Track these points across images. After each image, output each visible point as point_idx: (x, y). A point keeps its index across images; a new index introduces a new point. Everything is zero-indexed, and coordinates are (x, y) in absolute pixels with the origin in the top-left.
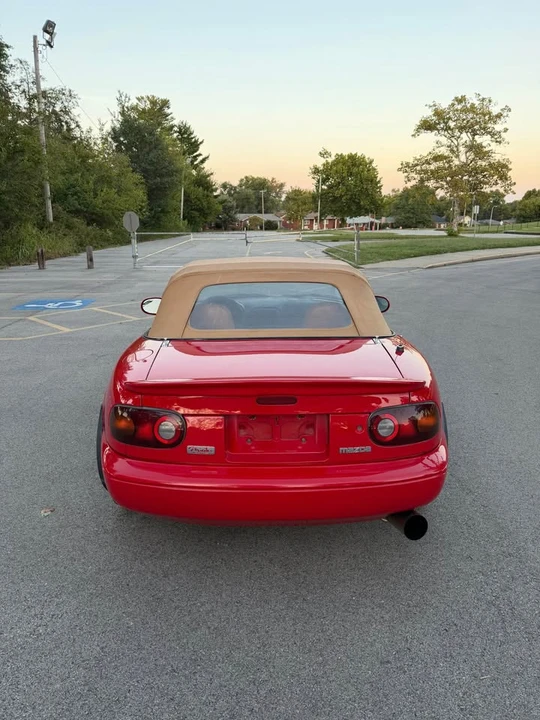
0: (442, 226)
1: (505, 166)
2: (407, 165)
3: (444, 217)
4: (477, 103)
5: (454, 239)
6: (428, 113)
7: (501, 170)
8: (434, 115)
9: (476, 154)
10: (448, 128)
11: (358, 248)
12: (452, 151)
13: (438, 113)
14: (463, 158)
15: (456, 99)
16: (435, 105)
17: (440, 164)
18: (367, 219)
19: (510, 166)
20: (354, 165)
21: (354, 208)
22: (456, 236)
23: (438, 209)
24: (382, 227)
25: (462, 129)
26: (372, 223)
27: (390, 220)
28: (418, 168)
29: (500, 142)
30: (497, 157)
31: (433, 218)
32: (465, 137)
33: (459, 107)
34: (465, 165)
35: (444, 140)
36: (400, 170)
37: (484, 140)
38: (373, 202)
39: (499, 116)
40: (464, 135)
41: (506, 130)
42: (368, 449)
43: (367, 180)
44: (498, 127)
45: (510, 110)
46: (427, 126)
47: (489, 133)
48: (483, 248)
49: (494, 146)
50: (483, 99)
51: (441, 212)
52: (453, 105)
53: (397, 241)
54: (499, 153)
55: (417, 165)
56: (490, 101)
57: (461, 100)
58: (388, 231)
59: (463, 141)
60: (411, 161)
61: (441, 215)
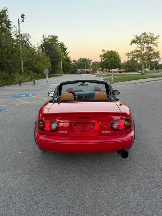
0: (140, 71)
1: (158, 53)
3: (140, 69)
4: (149, 35)
6: (134, 38)
7: (157, 54)
9: (149, 50)
10: (140, 42)
11: (113, 78)
12: (142, 49)
13: (137, 38)
14: (145, 51)
15: (143, 34)
16: (136, 36)
17: (138, 53)
18: (117, 70)
19: (160, 53)
20: (112, 54)
21: (112, 66)
22: (143, 74)
23: (138, 66)
24: (121, 72)
25: (145, 42)
26: (118, 71)
27: (124, 70)
28: (132, 54)
29: (156, 46)
30: (155, 51)
31: (137, 69)
32: (146, 45)
33: (144, 36)
34: (146, 53)
35: (139, 46)
36: (126, 55)
37: (151, 45)
38: (118, 65)
39: (156, 38)
41: (158, 42)
42: (110, 132)
43: (116, 58)
44: (156, 42)
45: (159, 36)
46: (134, 42)
47: (153, 43)
48: (152, 78)
49: (154, 47)
50: (151, 33)
51: (139, 67)
52: (142, 35)
53: (126, 76)
54: (156, 49)
55: (131, 53)
56: (153, 34)
57: (144, 34)
58: (123, 73)
59: (145, 46)
60: (129, 52)
61: (139, 68)
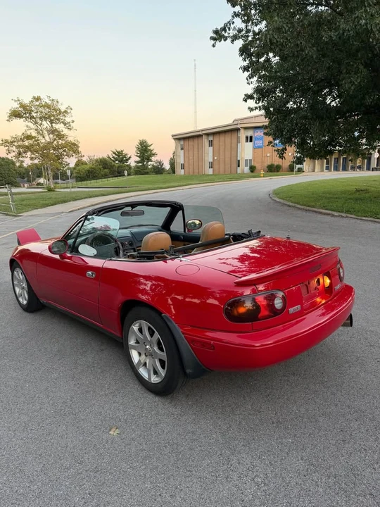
0: (26, 185)
1: (74, 145)
2: (7, 141)
3: (26, 179)
4: (48, 101)
5: (53, 193)
6: (16, 106)
7: (73, 148)
8: (20, 107)
9: (57, 136)
10: (32, 118)
12: (38, 133)
13: (22, 106)
14: (47, 138)
15: (34, 98)
16: (19, 100)
17: (31, 142)
19: (79, 145)
22: (54, 191)
25: (43, 118)
28: (16, 144)
29: (71, 129)
30: (71, 139)
31: (18, 180)
32: (46, 124)
33: (37, 103)
34: (49, 143)
35: (31, 125)
37: (59, 127)
39: (66, 112)
40: (44, 122)
41: (73, 122)
44: (68, 119)
45: (71, 109)
46: (15, 114)
47: (63, 122)
49: (66, 131)
50: (53, 100)
51: (27, 176)
52: (32, 101)
54: (71, 136)
55: (14, 142)
56: (57, 102)
57: (38, 99)
59: (45, 127)
60: (9, 139)
61: (23, 178)
